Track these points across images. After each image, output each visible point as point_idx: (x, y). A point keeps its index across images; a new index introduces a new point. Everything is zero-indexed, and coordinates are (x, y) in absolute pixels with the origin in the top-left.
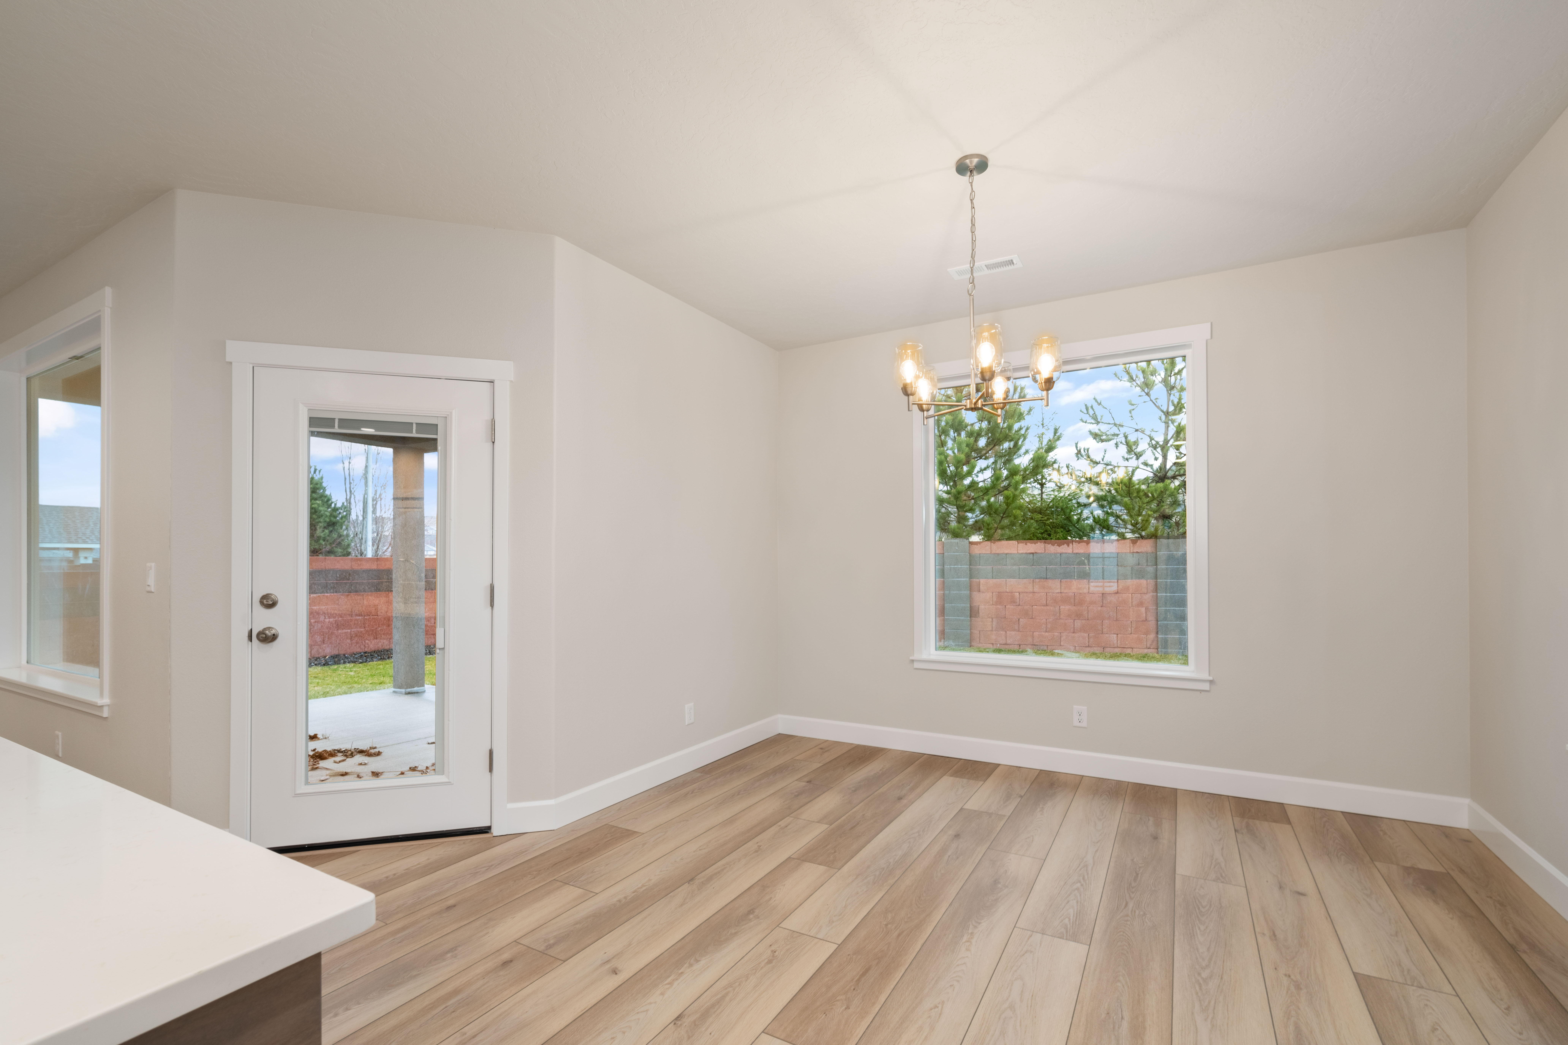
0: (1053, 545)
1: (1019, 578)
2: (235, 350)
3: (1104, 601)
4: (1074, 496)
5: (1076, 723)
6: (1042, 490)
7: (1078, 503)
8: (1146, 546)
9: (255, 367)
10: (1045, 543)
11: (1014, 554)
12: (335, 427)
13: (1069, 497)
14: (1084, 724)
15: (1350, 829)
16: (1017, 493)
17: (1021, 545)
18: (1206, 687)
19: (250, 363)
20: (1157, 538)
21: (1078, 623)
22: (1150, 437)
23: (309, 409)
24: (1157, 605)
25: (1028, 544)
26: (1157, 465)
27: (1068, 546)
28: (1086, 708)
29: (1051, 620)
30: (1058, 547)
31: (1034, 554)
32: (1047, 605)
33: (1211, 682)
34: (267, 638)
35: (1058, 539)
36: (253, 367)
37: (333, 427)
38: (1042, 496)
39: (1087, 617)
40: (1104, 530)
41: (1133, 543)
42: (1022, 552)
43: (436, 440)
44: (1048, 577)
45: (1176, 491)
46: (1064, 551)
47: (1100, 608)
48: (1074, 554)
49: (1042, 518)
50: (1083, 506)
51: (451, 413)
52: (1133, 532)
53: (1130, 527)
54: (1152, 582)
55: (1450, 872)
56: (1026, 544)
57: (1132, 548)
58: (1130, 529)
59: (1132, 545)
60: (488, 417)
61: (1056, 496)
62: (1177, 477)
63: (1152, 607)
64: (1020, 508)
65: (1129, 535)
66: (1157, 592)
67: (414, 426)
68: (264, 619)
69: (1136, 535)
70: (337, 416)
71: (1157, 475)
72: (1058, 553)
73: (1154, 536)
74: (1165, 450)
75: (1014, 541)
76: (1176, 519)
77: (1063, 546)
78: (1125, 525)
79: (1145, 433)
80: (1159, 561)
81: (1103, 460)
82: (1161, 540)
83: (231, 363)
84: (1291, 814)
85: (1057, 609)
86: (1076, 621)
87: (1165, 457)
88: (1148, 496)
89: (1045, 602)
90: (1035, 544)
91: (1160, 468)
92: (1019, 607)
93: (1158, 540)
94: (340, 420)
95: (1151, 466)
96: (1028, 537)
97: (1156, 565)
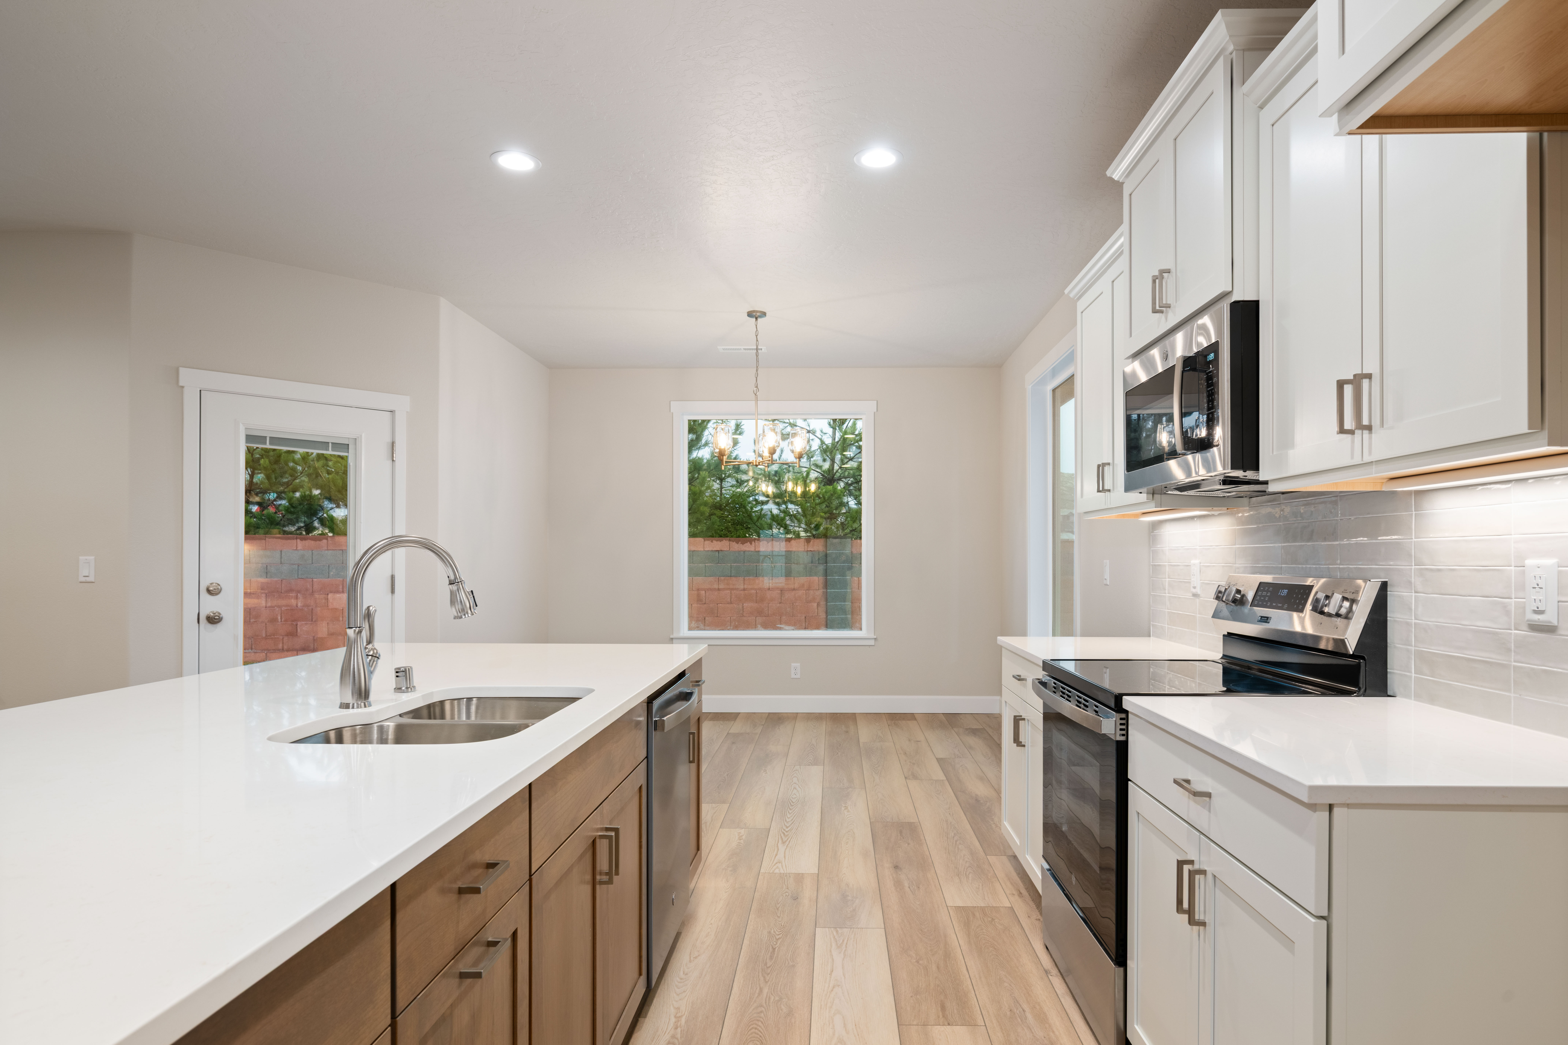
0: (737, 543)
1: (705, 576)
2: (187, 376)
3: (782, 598)
4: (752, 492)
5: (793, 676)
6: (721, 485)
7: (756, 500)
8: (818, 545)
9: (202, 391)
10: (730, 540)
11: (701, 551)
12: (266, 443)
13: (747, 493)
14: (798, 676)
15: (945, 719)
16: (703, 489)
17: (707, 542)
18: (872, 642)
19: (199, 388)
20: (827, 538)
21: (760, 620)
22: (821, 439)
23: (246, 428)
24: (826, 600)
25: (714, 541)
26: (826, 466)
27: (751, 544)
28: (799, 664)
29: (734, 618)
30: (742, 545)
31: (720, 552)
32: (731, 603)
33: (875, 639)
34: (214, 620)
35: (739, 537)
36: (200, 391)
37: (265, 443)
38: (721, 491)
39: (767, 614)
40: (782, 529)
41: (807, 542)
42: (708, 549)
43: (347, 457)
44: (732, 574)
45: (842, 494)
46: (747, 549)
47: (778, 605)
48: (756, 552)
49: (723, 514)
50: (760, 503)
51: (361, 436)
52: (806, 531)
53: (803, 526)
54: (822, 579)
55: (985, 728)
56: (712, 542)
57: (806, 547)
58: (804, 528)
59: (806, 544)
60: (389, 440)
61: (733, 492)
62: (843, 479)
63: (823, 603)
64: (705, 504)
65: (803, 534)
66: (827, 589)
67: (330, 444)
68: (211, 605)
69: (808, 534)
70: (268, 435)
71: (826, 477)
72: (742, 551)
73: (825, 536)
74: (833, 454)
75: (701, 539)
76: (841, 520)
77: (746, 544)
78: (799, 524)
79: (815, 434)
80: (828, 559)
81: (779, 459)
82: (831, 539)
83: (183, 387)
84: (916, 716)
85: (741, 607)
86: (757, 618)
87: (833, 461)
88: (820, 498)
89: (729, 600)
90: (721, 541)
91: (829, 470)
92: (705, 605)
93: (828, 540)
94: (270, 437)
95: (821, 467)
96: (710, 534)
97: (826, 563)
